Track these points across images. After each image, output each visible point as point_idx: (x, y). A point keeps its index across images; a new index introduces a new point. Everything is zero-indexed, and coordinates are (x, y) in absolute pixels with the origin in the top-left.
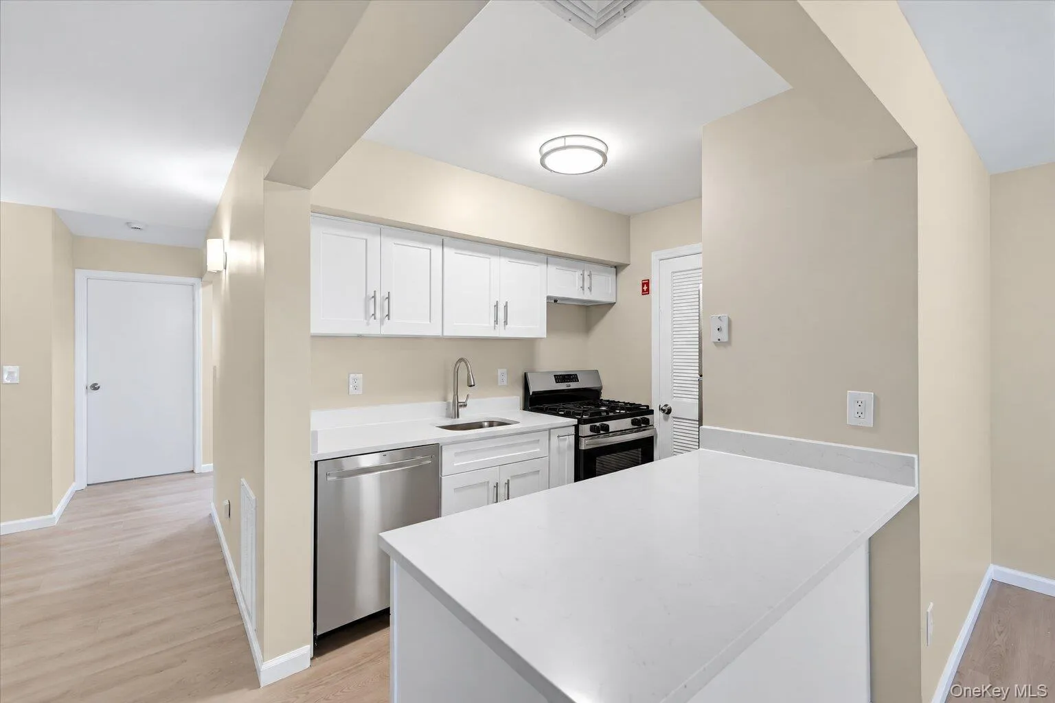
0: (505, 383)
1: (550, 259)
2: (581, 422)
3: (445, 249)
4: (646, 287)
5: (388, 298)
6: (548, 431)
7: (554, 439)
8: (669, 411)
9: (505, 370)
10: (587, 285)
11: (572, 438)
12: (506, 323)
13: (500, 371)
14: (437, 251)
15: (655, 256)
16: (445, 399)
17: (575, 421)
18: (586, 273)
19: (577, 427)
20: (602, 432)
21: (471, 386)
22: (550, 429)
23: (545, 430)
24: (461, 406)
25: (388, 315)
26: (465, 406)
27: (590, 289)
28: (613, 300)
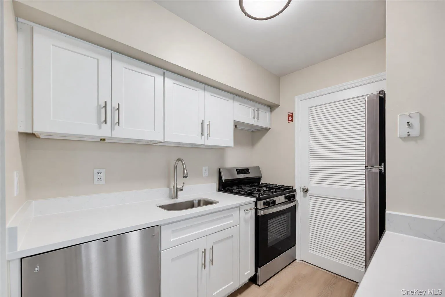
0: (207, 175)
1: (236, 97)
2: (259, 199)
3: (166, 79)
4: (291, 117)
5: (118, 109)
6: (238, 208)
7: (242, 212)
8: (307, 191)
9: (207, 167)
10: (256, 117)
11: (253, 211)
12: (209, 135)
13: (204, 168)
14: (159, 79)
15: (297, 99)
16: (168, 186)
17: (255, 199)
18: (256, 109)
19: (256, 203)
20: (271, 205)
21: (185, 177)
22: (239, 207)
23: (236, 207)
24: (179, 190)
25: (118, 123)
26: (182, 190)
27: (258, 118)
28: (268, 126)
